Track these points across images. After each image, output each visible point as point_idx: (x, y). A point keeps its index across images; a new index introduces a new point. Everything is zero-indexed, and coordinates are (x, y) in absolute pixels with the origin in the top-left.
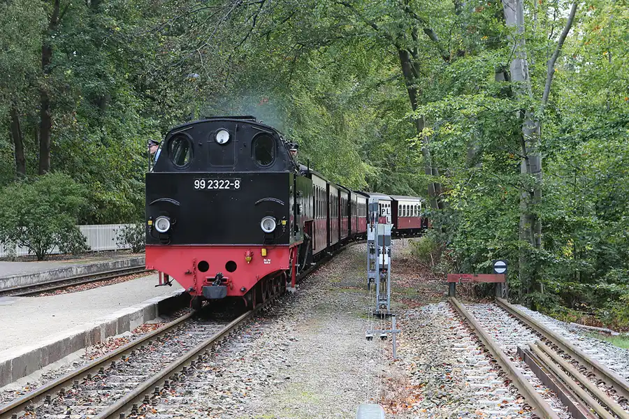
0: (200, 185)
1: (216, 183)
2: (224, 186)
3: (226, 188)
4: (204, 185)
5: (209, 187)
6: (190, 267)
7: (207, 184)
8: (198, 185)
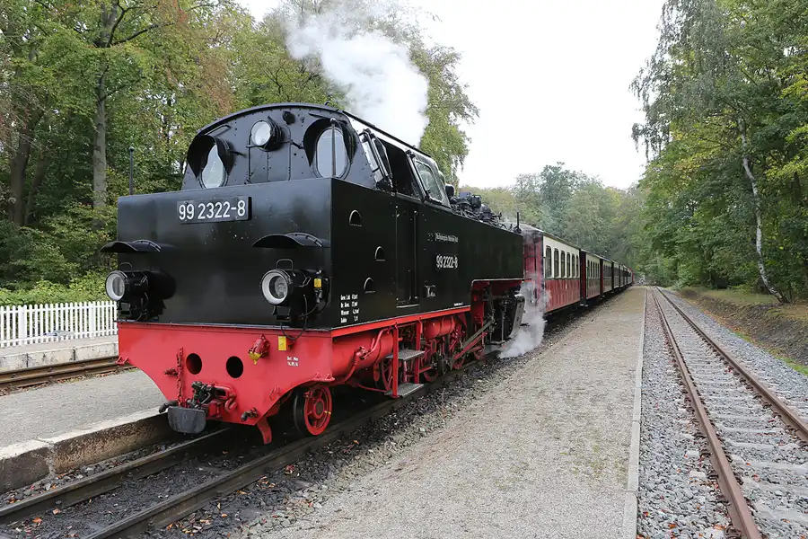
0: (187, 214)
1: (210, 207)
2: (222, 213)
3: (225, 216)
4: (192, 212)
5: (200, 217)
6: (174, 365)
7: (197, 211)
8: (184, 213)
